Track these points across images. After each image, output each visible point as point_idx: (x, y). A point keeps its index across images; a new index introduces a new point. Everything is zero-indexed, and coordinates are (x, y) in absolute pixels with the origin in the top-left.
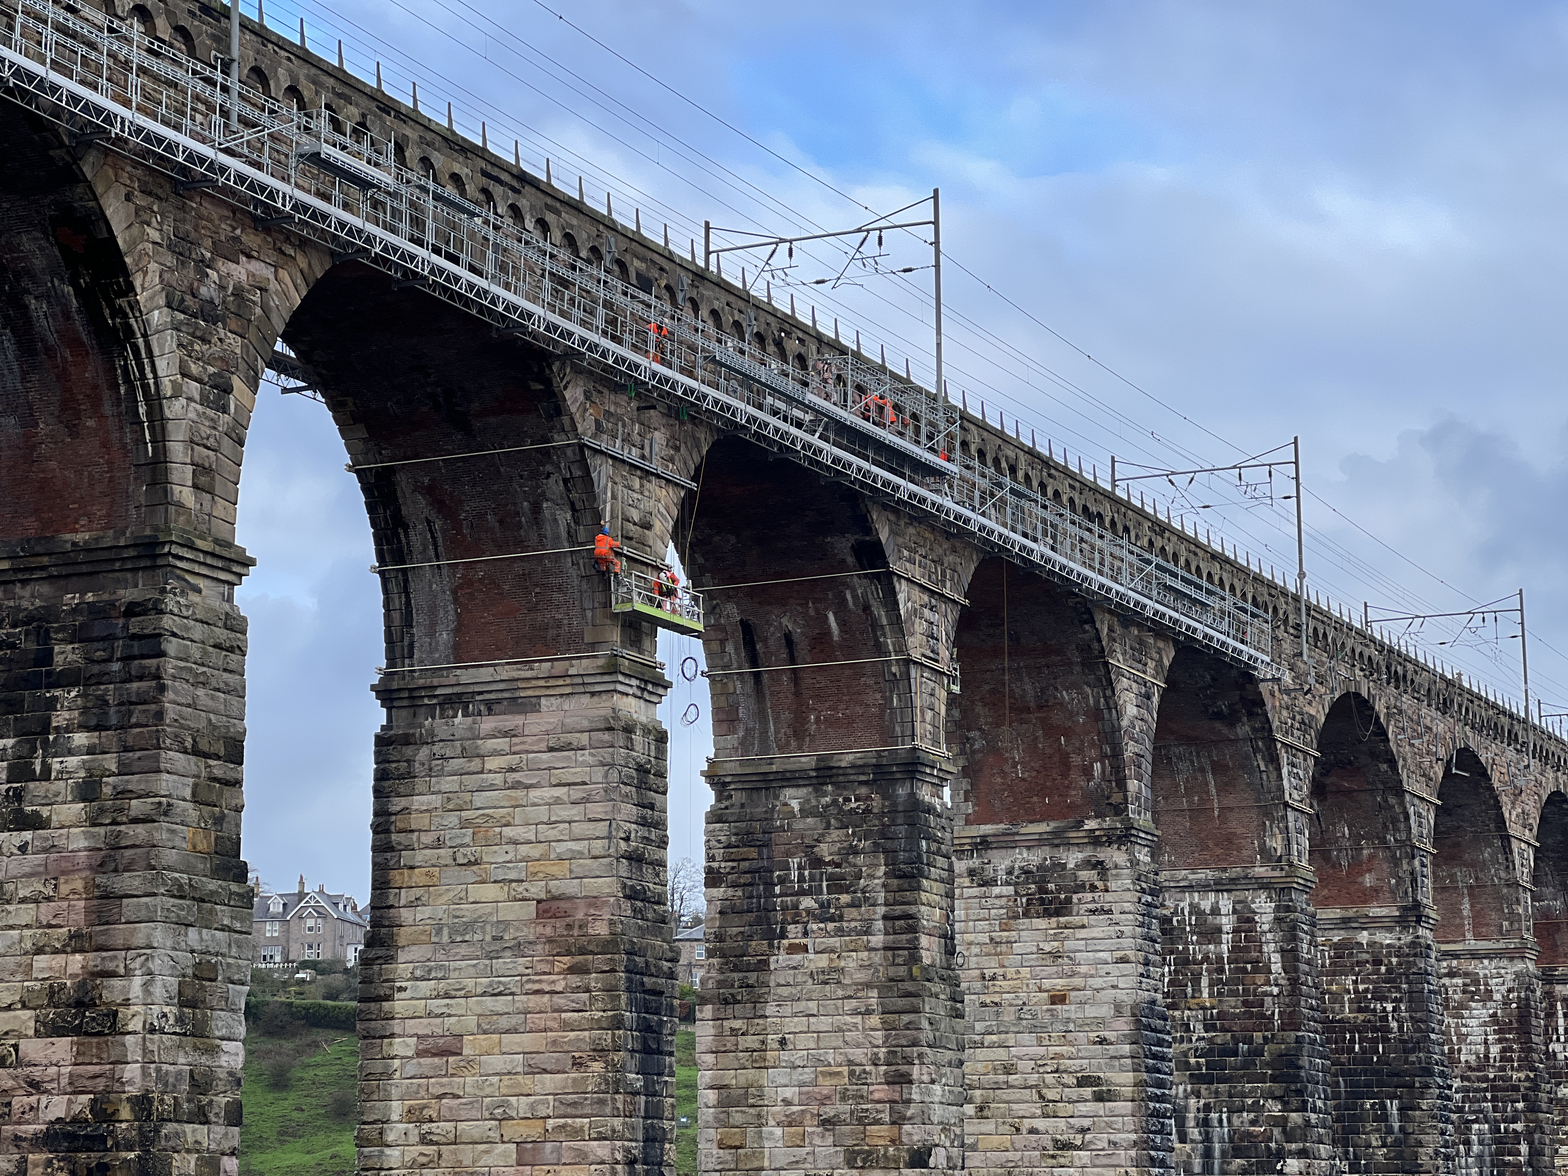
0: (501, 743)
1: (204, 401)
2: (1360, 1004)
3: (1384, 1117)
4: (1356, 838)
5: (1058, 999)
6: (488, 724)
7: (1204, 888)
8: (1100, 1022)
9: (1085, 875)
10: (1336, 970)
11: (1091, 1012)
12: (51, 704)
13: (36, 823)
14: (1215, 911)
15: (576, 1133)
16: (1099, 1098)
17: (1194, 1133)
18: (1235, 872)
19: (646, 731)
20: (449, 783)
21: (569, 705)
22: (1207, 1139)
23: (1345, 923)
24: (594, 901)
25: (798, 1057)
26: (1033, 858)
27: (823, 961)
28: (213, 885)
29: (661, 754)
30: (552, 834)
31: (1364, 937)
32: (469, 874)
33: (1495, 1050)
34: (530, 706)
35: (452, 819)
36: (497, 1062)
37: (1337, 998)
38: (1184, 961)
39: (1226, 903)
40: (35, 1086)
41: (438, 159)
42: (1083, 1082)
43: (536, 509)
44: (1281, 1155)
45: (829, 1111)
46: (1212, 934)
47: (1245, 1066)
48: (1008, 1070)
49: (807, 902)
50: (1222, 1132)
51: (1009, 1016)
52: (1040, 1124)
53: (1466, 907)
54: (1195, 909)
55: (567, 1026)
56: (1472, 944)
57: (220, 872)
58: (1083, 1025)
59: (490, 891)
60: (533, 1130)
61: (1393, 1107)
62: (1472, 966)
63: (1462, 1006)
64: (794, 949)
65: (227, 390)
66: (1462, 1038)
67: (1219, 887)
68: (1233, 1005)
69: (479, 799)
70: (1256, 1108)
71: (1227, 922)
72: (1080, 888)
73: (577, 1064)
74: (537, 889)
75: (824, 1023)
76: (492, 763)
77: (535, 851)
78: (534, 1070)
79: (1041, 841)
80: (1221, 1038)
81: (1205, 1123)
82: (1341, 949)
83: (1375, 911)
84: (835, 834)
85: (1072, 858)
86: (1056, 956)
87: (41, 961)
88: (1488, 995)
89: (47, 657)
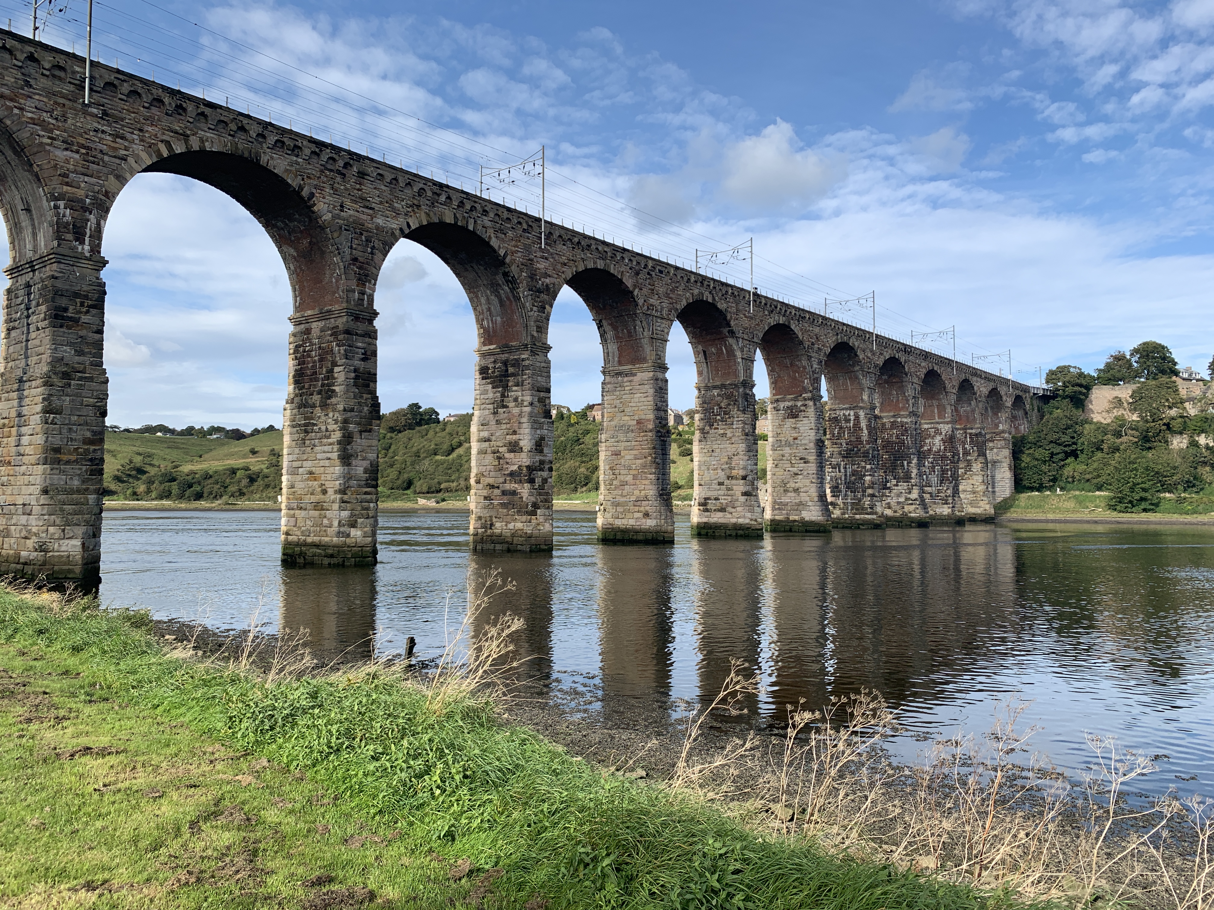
0: (628, 384)
1: (539, 311)
2: (897, 437)
3: (903, 466)
4: (897, 394)
5: (795, 439)
6: (626, 379)
7: (846, 409)
8: (805, 444)
9: (802, 408)
10: (892, 428)
11: (803, 442)
12: (508, 381)
13: (507, 407)
14: (849, 415)
15: (645, 473)
16: (805, 463)
17: (842, 470)
18: (855, 405)
19: (662, 380)
20: (618, 393)
21: (643, 374)
22: (846, 472)
23: (894, 416)
24: (649, 420)
25: (716, 454)
26: (790, 404)
27: (722, 432)
28: (543, 420)
29: (666, 385)
30: (640, 404)
31: (899, 420)
32: (622, 414)
33: (942, 448)
34: (634, 375)
35: (618, 401)
36: (628, 457)
37: (891, 436)
38: (841, 428)
39: (852, 413)
40: (507, 463)
41: (600, 248)
42: (801, 459)
43: (635, 328)
44: (865, 475)
45: (723, 467)
46: (848, 421)
47: (856, 453)
48: (783, 456)
49: (718, 417)
50: (849, 471)
51: (783, 443)
52: (790, 469)
53: (936, 411)
54: (844, 415)
55: (643, 449)
56: (937, 420)
57: (545, 417)
58: (801, 445)
59: (627, 418)
60: (636, 472)
61: (905, 463)
62: (937, 426)
63: (934, 436)
64: (715, 429)
65: (545, 308)
66: (934, 444)
67: (850, 409)
68: (853, 439)
69: (624, 397)
70: (858, 464)
71: (852, 418)
72: (801, 411)
73: (645, 457)
74: (636, 418)
75: (722, 446)
76: (627, 388)
77: (636, 409)
78: (636, 459)
79: (792, 400)
80: (850, 447)
81: (845, 468)
82: (893, 424)
83: (902, 413)
84: (725, 401)
85: (799, 404)
86: (795, 428)
87: (508, 437)
88: (941, 433)
89: (507, 371)
